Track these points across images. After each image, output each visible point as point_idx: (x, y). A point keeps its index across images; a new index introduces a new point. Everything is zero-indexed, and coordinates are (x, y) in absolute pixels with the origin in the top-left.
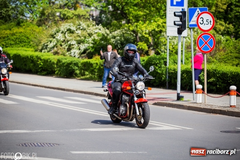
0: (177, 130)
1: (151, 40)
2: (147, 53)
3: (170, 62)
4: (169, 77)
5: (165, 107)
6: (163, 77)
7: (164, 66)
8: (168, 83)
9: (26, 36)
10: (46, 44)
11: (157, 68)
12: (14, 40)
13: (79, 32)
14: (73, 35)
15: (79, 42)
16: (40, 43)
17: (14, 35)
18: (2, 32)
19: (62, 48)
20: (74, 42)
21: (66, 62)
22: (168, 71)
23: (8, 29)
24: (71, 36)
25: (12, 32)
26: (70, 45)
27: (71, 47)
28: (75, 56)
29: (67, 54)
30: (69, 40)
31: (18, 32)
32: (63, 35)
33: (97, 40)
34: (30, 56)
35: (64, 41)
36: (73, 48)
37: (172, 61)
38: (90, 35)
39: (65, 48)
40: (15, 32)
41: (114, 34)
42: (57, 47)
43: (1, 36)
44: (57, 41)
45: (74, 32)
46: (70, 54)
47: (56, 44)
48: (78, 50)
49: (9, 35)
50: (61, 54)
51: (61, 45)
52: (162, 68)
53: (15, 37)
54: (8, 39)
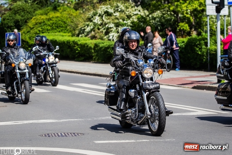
1: (192, 20)
2: (189, 34)
3: (211, 43)
4: (210, 58)
5: (205, 90)
6: (204, 58)
7: (205, 47)
8: (210, 65)
9: (63, 21)
10: (83, 28)
11: (198, 49)
12: (51, 25)
13: (117, 14)
14: (111, 17)
15: (117, 25)
16: (77, 27)
17: (51, 20)
18: (38, 17)
19: (99, 31)
20: (112, 25)
21: (104, 46)
22: (209, 52)
23: (45, 14)
24: (109, 19)
25: (48, 17)
26: (108, 28)
27: (108, 31)
28: (113, 40)
29: (105, 37)
30: (107, 22)
31: (54, 17)
32: (100, 18)
33: (136, 22)
34: (67, 42)
35: (102, 24)
36: (111, 31)
37: (213, 42)
38: (129, 17)
39: (102, 32)
40: (51, 16)
41: (153, 15)
42: (94, 31)
43: (37, 21)
44: (94, 24)
45: (112, 14)
46: (108, 38)
47: (94, 28)
48: (117, 34)
49: (45, 21)
50: (99, 38)
51: (99, 29)
52: (203, 50)
53: (51, 22)
54: (44, 25)
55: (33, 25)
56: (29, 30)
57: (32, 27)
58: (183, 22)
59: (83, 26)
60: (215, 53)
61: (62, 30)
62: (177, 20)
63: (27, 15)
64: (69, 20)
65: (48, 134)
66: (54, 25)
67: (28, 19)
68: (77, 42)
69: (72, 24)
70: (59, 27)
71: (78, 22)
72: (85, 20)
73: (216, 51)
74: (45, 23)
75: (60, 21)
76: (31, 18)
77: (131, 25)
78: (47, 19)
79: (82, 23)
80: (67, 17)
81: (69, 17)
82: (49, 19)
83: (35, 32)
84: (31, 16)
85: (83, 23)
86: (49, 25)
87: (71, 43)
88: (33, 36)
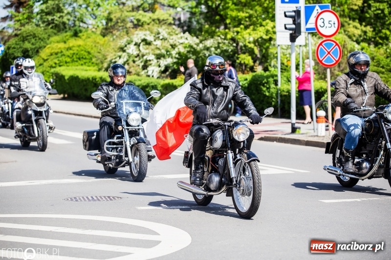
0: (287, 174)
1: (257, 51)
2: (252, 69)
3: (283, 81)
4: (281, 101)
5: (275, 142)
6: (273, 101)
7: (274, 86)
8: (281, 109)
9: (87, 51)
10: (113, 61)
11: (264, 89)
12: (71, 56)
13: (158, 43)
14: (150, 47)
15: (159, 57)
16: (106, 59)
17: (71, 49)
18: (54, 45)
19: (134, 65)
20: (151, 57)
21: (141, 84)
22: (280, 93)
23: (62, 42)
24: (147, 49)
25: (67, 46)
26: (146, 61)
27: (147, 64)
28: (153, 76)
29: (143, 73)
30: (145, 54)
31: (75, 45)
32: (136, 48)
33: (183, 53)
34: (92, 78)
35: (138, 55)
36: (151, 64)
37: (285, 79)
38: (173, 46)
39: (139, 66)
40: (71, 45)
41: (206, 44)
42: (128, 64)
43: (53, 51)
44: (128, 55)
45: (151, 43)
46: (146, 74)
47: (127, 61)
48: (158, 67)
49: (63, 50)
50: (135, 74)
51: (134, 62)
52: (271, 90)
53: (72, 52)
54: (62, 55)
55: (47, 56)
56: (42, 63)
57: (46, 58)
58: (244, 53)
59: (114, 57)
60: (287, 94)
61: (85, 63)
62: (236, 51)
63: (39, 43)
64: (95, 49)
65: (75, 198)
66: (74, 57)
67: (40, 48)
68: (105, 78)
69: (98, 54)
70: (81, 59)
71: (107, 52)
72: (116, 50)
73: (289, 92)
74: (62, 54)
75: (82, 50)
76: (45, 47)
77: (177, 56)
78: (65, 48)
79: (112, 53)
80: (92, 46)
81: (95, 46)
82: (69, 49)
83: (50, 66)
84: (45, 45)
85: (114, 53)
86: (68, 56)
87: (97, 80)
88: (47, 70)
